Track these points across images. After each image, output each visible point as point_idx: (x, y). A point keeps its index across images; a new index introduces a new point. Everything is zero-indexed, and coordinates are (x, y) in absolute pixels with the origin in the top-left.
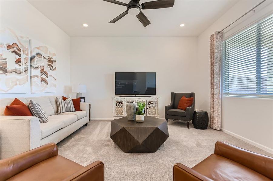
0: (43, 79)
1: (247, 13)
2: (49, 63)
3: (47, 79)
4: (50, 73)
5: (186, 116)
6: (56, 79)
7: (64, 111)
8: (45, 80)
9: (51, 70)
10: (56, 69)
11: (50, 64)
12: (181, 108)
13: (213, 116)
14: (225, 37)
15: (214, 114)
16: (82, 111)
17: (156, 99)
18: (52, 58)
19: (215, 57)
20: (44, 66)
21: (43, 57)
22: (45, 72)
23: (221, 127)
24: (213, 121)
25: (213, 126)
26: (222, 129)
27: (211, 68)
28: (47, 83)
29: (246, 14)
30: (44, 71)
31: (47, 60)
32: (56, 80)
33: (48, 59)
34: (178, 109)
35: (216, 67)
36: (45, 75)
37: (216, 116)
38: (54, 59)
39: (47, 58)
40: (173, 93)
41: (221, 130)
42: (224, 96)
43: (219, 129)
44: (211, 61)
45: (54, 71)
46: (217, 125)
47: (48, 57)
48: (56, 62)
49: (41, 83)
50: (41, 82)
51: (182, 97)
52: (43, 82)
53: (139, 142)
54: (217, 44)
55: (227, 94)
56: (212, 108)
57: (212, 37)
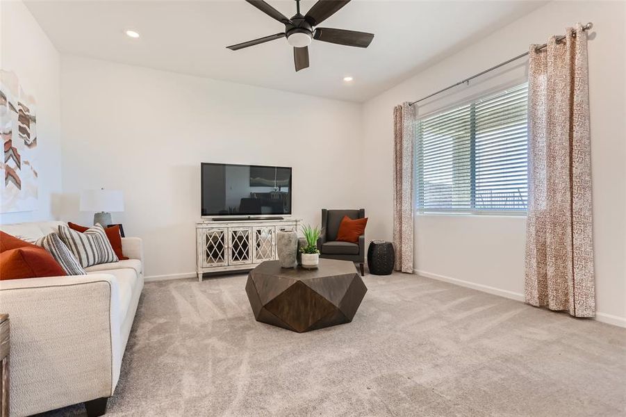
0: (11, 173)
1: (460, 83)
2: (22, 125)
3: (18, 172)
4: (24, 152)
5: (359, 254)
6: (36, 171)
7: (91, 262)
8: (13, 175)
9: (26, 146)
10: (36, 143)
11: (25, 126)
12: (345, 239)
13: (401, 250)
14: (419, 114)
15: (403, 245)
16: (128, 259)
17: (295, 223)
18: (28, 111)
19: (405, 145)
20: (11, 132)
21: (8, 104)
22: (14, 150)
23: (414, 267)
24: (401, 258)
25: (401, 267)
26: (415, 270)
27: (396, 166)
28: (18, 184)
29: (458, 84)
30: (11, 148)
31: (18, 115)
32: (36, 174)
33: (20, 110)
34: (339, 241)
35: (406, 164)
36: (15, 157)
37: (406, 250)
38: (31, 114)
39: (18, 108)
40: (326, 210)
41: (414, 273)
42: (418, 213)
43: (410, 272)
44: (396, 152)
45: (33, 149)
46: (407, 265)
47: (19, 104)
48: (35, 121)
49: (6, 184)
50: (6, 179)
51: (344, 217)
52: (10, 182)
53: (335, 304)
54: (408, 123)
55: (422, 210)
56: (397, 236)
57: (398, 110)
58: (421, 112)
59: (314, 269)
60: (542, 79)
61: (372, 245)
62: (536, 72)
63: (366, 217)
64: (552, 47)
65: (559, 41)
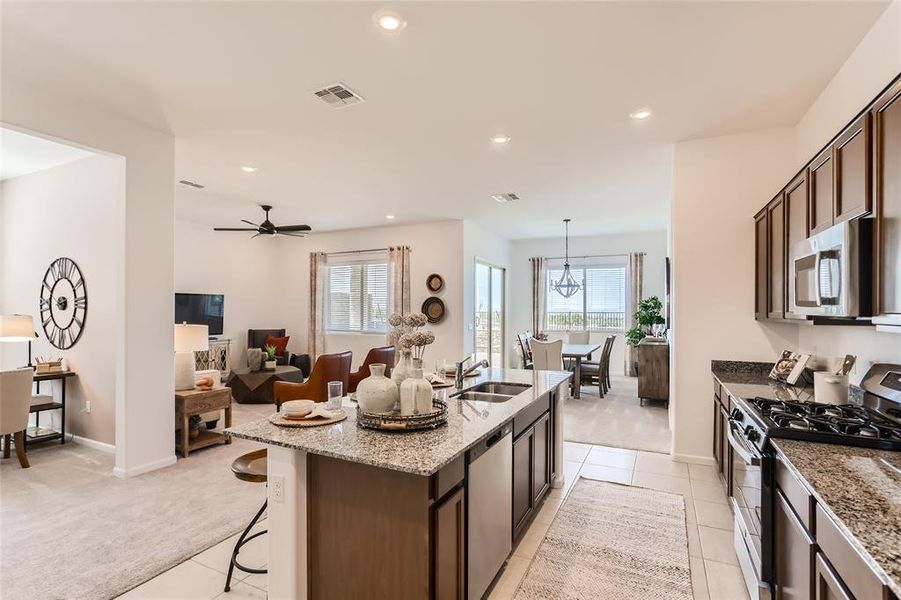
14: (329, 262)
17: (227, 342)
19: (318, 283)
35: (319, 297)
42: (327, 333)
44: (311, 286)
51: (267, 336)
54: (321, 267)
55: (329, 330)
56: (312, 349)
57: (313, 256)
58: (330, 260)
59: (273, 370)
60: (393, 264)
61: (294, 356)
62: (391, 260)
63: (286, 335)
64: (396, 249)
65: (399, 249)
